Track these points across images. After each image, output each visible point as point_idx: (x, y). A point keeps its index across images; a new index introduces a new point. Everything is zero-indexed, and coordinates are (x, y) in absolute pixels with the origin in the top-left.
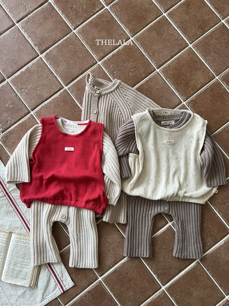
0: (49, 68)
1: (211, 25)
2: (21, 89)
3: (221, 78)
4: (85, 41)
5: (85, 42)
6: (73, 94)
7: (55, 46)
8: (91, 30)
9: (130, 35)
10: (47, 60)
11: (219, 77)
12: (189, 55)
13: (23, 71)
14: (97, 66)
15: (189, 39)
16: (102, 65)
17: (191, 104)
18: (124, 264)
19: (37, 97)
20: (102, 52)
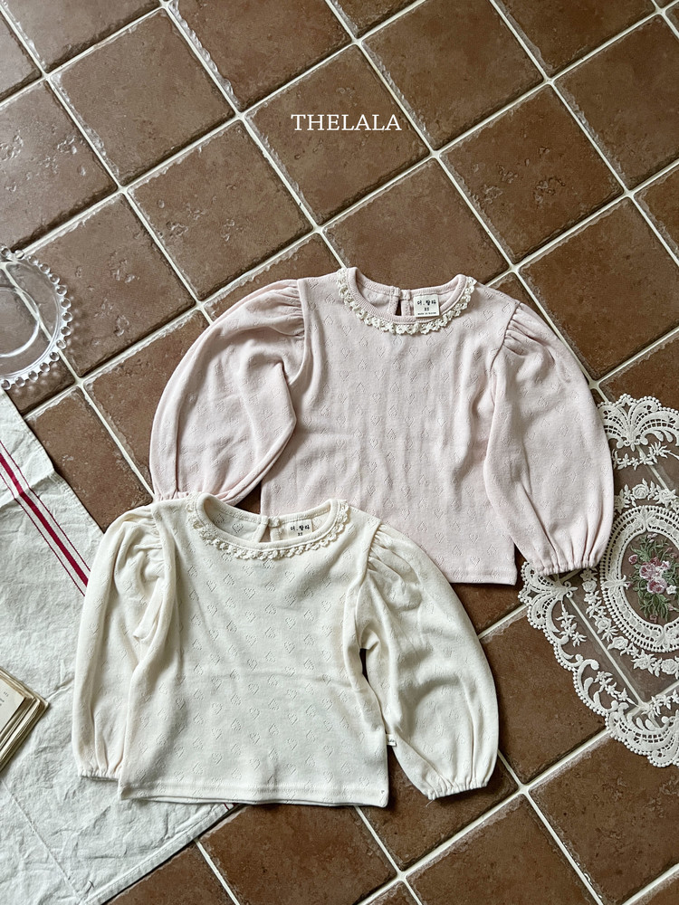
0: (267, 161)
2: (168, 224)
4: (392, 78)
5: (391, 81)
6: (342, 253)
7: (292, 87)
8: (415, 42)
9: (546, 70)
10: (262, 132)
13: (179, 163)
14: (430, 166)
16: (444, 162)
18: (484, 831)
19: (220, 254)
20: (448, 120)
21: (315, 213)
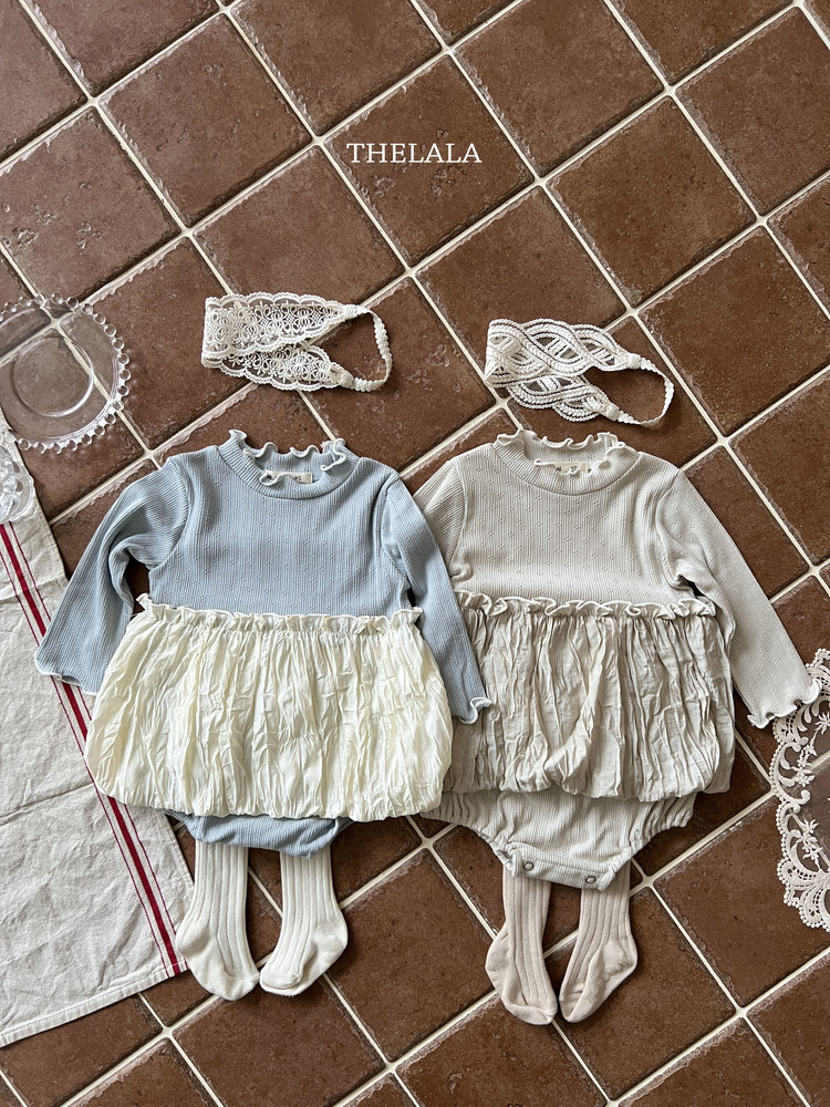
0: (125, 153)
1: (754, 16)
2: (15, 231)
3: (775, 222)
4: (266, 51)
5: (265, 55)
6: (215, 258)
7: (151, 66)
9: (444, 37)
10: (118, 120)
11: (771, 221)
12: (664, 126)
13: (25, 158)
14: (312, 155)
15: (665, 63)
16: (329, 149)
17: (659, 317)
18: (385, 888)
19: (75, 263)
20: (331, 100)
21: (182, 212)
